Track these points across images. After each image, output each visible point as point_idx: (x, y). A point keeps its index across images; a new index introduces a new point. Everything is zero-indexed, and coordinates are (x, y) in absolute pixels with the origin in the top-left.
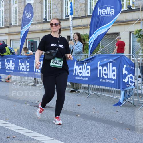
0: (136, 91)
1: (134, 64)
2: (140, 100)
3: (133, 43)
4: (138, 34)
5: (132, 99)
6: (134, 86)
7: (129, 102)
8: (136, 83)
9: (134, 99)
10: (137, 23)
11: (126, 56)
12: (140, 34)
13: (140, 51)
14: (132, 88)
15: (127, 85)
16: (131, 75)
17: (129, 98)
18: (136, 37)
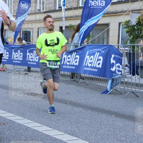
0: (123, 79)
1: (122, 54)
2: (126, 88)
3: (122, 33)
4: (127, 25)
5: (118, 87)
6: (121, 75)
7: (115, 90)
8: (123, 72)
9: (121, 87)
10: (126, 14)
11: (115, 46)
12: (128, 25)
13: (128, 41)
14: (119, 77)
15: (114, 74)
16: (118, 64)
17: (116, 87)
18: (125, 28)
